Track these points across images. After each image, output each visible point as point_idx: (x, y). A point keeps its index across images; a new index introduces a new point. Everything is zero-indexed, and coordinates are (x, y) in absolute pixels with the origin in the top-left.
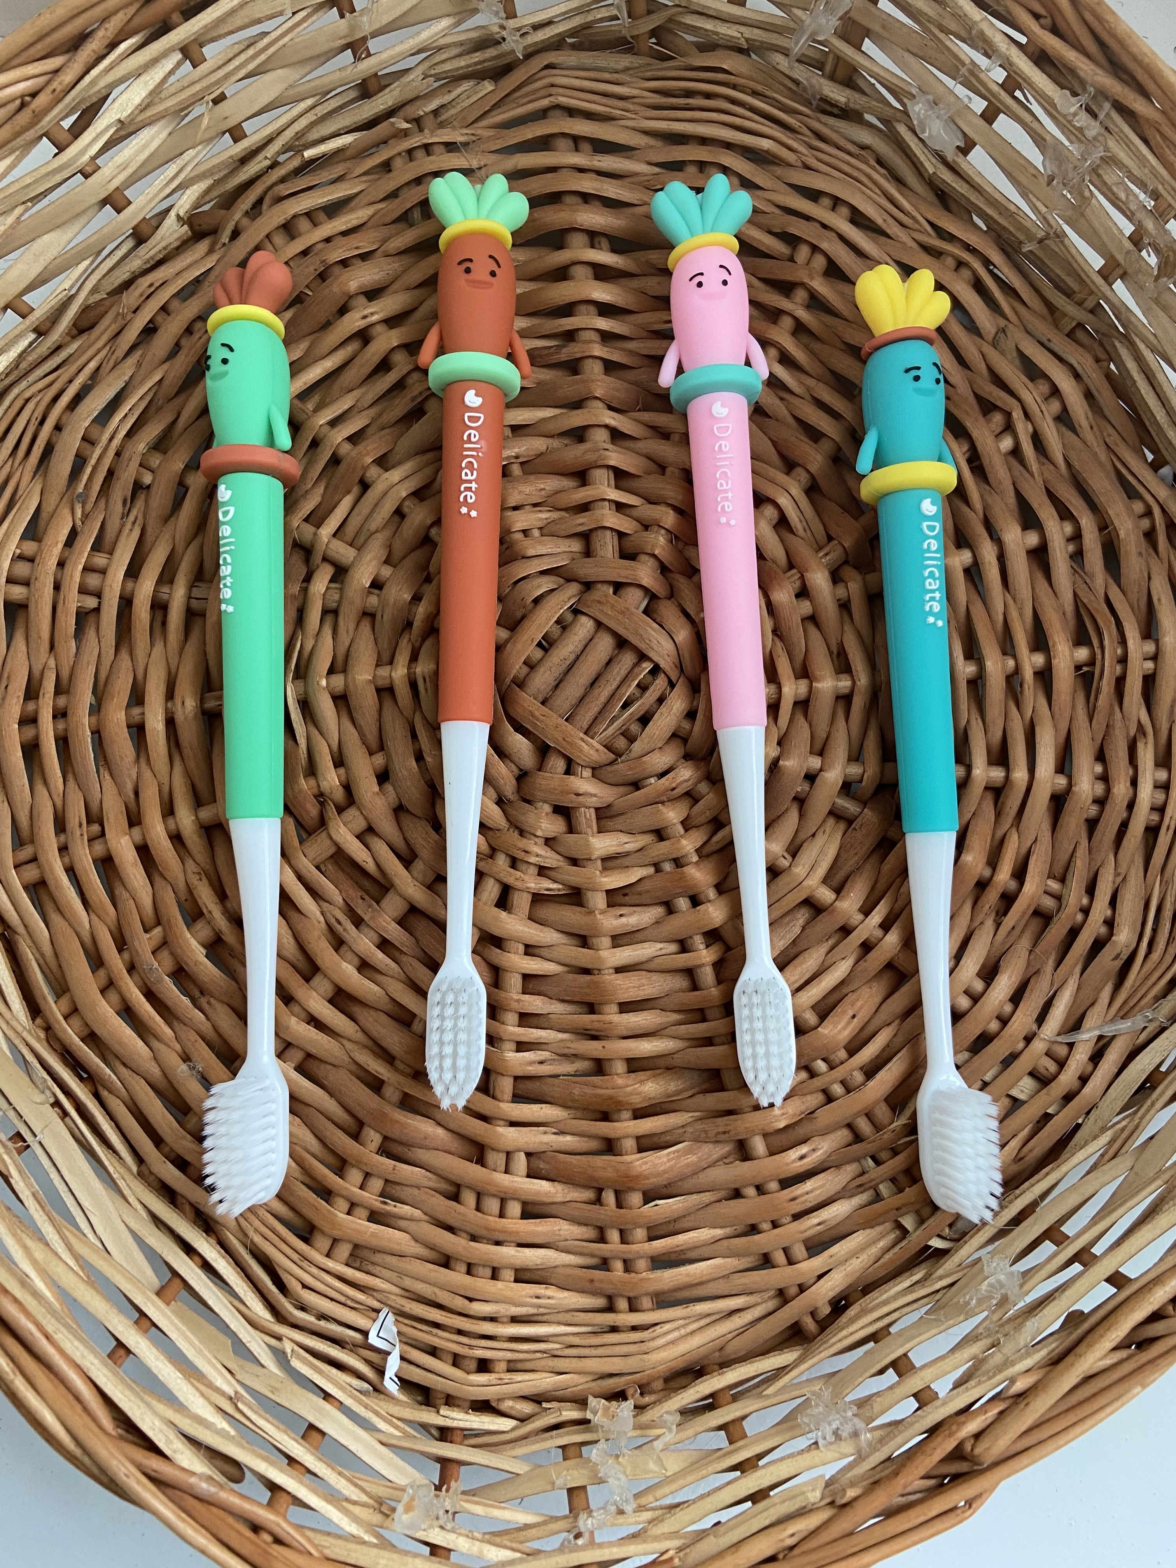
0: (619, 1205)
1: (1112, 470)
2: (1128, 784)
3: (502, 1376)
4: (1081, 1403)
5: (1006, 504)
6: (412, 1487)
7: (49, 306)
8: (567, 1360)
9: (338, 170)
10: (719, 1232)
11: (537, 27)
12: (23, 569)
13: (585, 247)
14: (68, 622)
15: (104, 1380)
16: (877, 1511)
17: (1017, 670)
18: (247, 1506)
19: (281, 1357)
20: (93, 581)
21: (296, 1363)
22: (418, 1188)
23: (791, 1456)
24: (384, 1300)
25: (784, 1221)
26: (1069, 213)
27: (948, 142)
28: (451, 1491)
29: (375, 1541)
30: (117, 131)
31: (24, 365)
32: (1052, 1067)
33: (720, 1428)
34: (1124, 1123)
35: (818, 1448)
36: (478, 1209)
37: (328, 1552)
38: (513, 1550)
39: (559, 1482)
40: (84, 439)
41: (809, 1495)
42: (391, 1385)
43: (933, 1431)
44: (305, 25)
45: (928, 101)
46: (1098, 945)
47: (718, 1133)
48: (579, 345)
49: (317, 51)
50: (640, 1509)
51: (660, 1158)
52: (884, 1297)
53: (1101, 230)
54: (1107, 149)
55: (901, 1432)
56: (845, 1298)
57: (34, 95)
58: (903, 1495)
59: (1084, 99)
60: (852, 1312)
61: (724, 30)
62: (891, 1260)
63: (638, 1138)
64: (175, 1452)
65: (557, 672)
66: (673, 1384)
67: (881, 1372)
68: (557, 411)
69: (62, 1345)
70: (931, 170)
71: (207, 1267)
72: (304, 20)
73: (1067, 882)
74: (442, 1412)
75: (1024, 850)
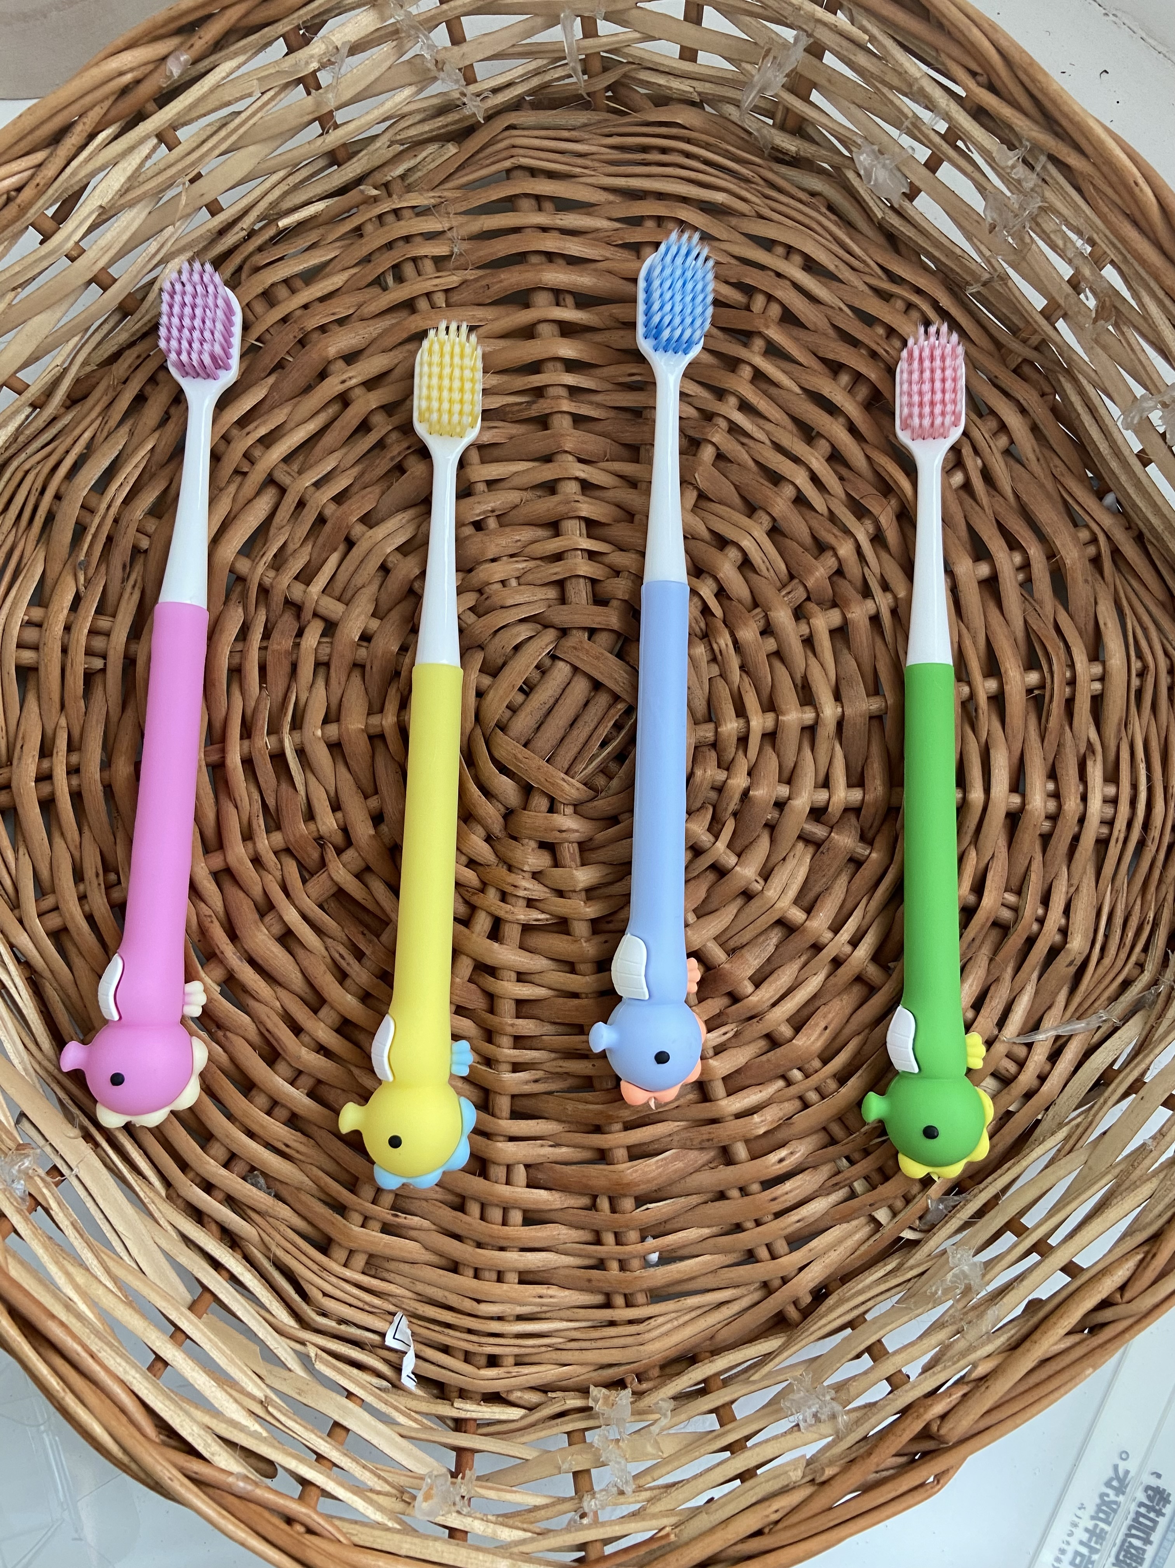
0: (613, 1210)
1: (1059, 499)
2: (1079, 800)
3: (510, 1369)
4: (1037, 1385)
5: (959, 538)
6: (430, 1477)
7: (43, 382)
8: (570, 1353)
9: (313, 237)
10: (706, 1231)
11: (495, 91)
12: (31, 635)
13: (550, 305)
14: (76, 682)
15: (146, 1392)
16: (852, 1488)
17: (972, 696)
18: (281, 1501)
19: (305, 1361)
20: (99, 643)
21: (319, 1366)
22: (426, 1200)
23: (775, 1438)
24: (399, 1303)
25: (766, 1219)
26: (1012, 257)
27: (894, 190)
28: (467, 1477)
29: (398, 1527)
30: (99, 215)
31: (22, 439)
32: (1012, 1068)
33: (711, 1412)
34: (1079, 1120)
35: (799, 1430)
36: (482, 1218)
37: (356, 1540)
38: (524, 1530)
39: (565, 1467)
40: (82, 506)
41: (791, 1474)
42: (408, 1382)
43: (904, 1412)
44: (273, 103)
45: (873, 151)
46: (1054, 952)
47: (703, 1141)
48: (549, 401)
49: (286, 127)
50: (640, 1489)
51: (649, 1166)
52: (860, 1286)
53: (1042, 274)
54: (1044, 199)
55: (874, 1414)
56: (825, 1287)
57: (19, 190)
58: (877, 1472)
59: (1020, 153)
60: (831, 1301)
61: (676, 84)
62: (866, 1252)
63: (629, 1148)
64: (213, 1454)
65: (538, 716)
66: (668, 1371)
67: (858, 1356)
68: (530, 465)
69: (106, 1362)
70: (880, 215)
71: (234, 1279)
72: (272, 99)
73: (1023, 895)
74: (456, 1405)
75: (982, 865)
